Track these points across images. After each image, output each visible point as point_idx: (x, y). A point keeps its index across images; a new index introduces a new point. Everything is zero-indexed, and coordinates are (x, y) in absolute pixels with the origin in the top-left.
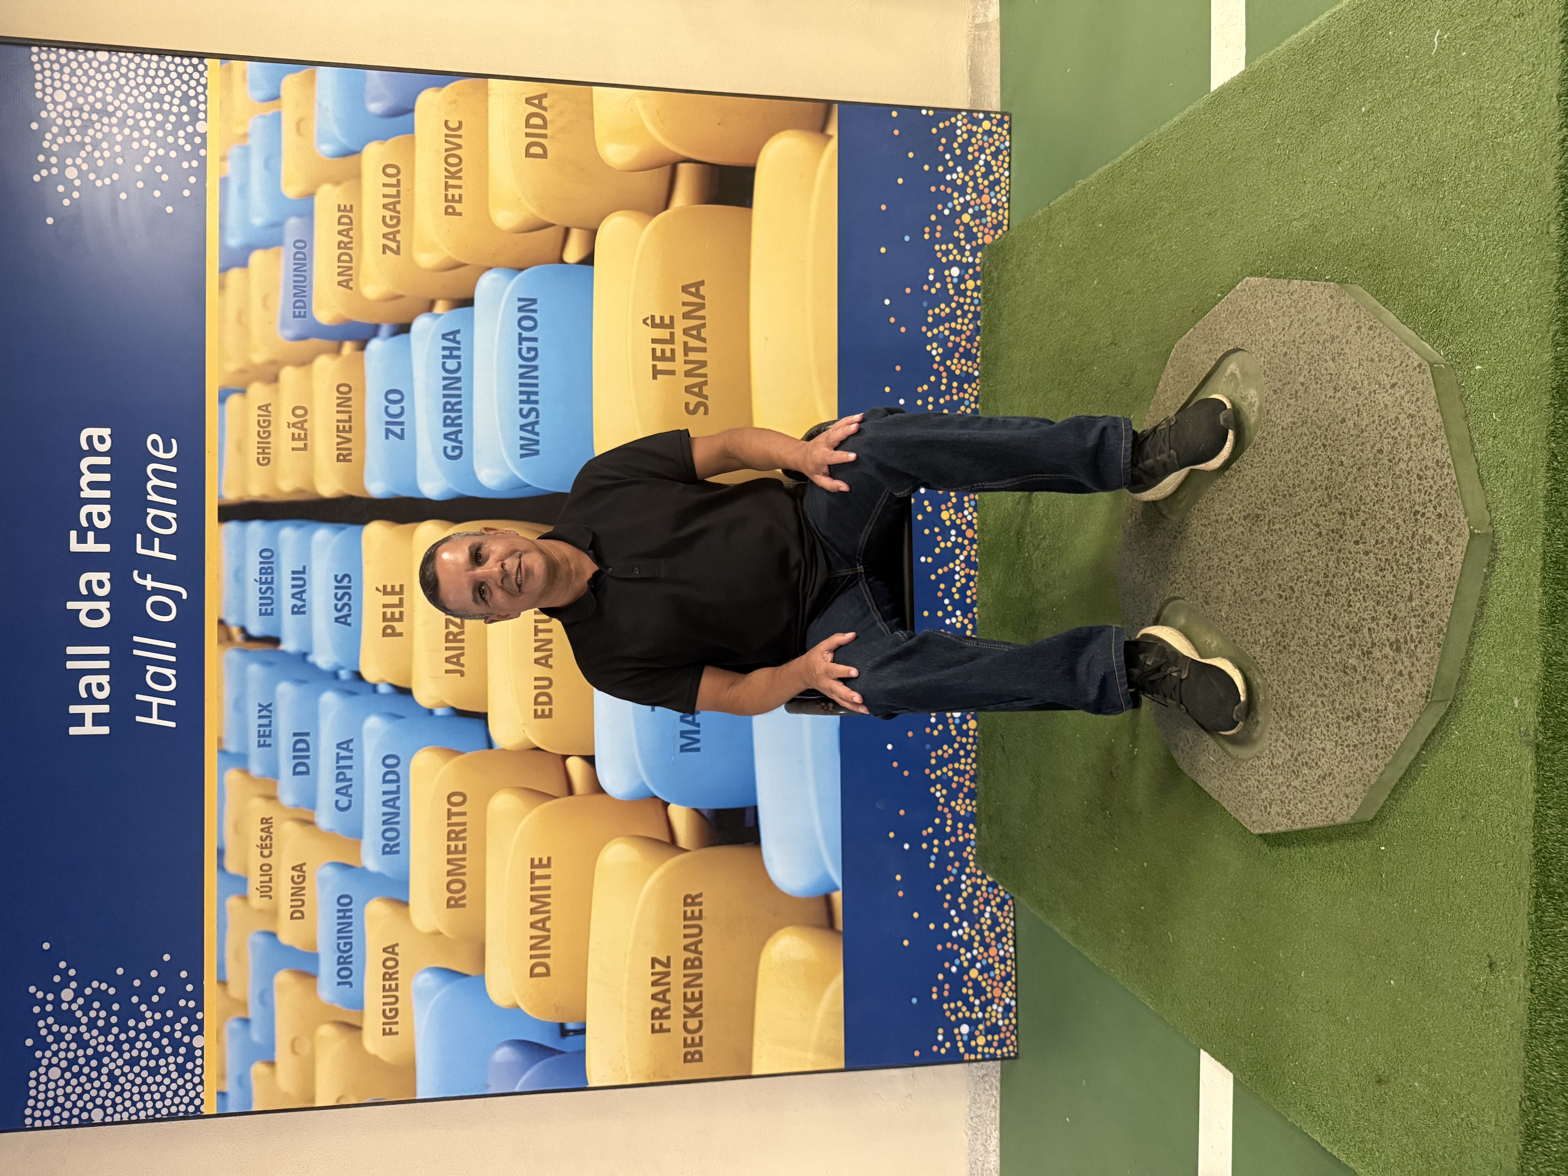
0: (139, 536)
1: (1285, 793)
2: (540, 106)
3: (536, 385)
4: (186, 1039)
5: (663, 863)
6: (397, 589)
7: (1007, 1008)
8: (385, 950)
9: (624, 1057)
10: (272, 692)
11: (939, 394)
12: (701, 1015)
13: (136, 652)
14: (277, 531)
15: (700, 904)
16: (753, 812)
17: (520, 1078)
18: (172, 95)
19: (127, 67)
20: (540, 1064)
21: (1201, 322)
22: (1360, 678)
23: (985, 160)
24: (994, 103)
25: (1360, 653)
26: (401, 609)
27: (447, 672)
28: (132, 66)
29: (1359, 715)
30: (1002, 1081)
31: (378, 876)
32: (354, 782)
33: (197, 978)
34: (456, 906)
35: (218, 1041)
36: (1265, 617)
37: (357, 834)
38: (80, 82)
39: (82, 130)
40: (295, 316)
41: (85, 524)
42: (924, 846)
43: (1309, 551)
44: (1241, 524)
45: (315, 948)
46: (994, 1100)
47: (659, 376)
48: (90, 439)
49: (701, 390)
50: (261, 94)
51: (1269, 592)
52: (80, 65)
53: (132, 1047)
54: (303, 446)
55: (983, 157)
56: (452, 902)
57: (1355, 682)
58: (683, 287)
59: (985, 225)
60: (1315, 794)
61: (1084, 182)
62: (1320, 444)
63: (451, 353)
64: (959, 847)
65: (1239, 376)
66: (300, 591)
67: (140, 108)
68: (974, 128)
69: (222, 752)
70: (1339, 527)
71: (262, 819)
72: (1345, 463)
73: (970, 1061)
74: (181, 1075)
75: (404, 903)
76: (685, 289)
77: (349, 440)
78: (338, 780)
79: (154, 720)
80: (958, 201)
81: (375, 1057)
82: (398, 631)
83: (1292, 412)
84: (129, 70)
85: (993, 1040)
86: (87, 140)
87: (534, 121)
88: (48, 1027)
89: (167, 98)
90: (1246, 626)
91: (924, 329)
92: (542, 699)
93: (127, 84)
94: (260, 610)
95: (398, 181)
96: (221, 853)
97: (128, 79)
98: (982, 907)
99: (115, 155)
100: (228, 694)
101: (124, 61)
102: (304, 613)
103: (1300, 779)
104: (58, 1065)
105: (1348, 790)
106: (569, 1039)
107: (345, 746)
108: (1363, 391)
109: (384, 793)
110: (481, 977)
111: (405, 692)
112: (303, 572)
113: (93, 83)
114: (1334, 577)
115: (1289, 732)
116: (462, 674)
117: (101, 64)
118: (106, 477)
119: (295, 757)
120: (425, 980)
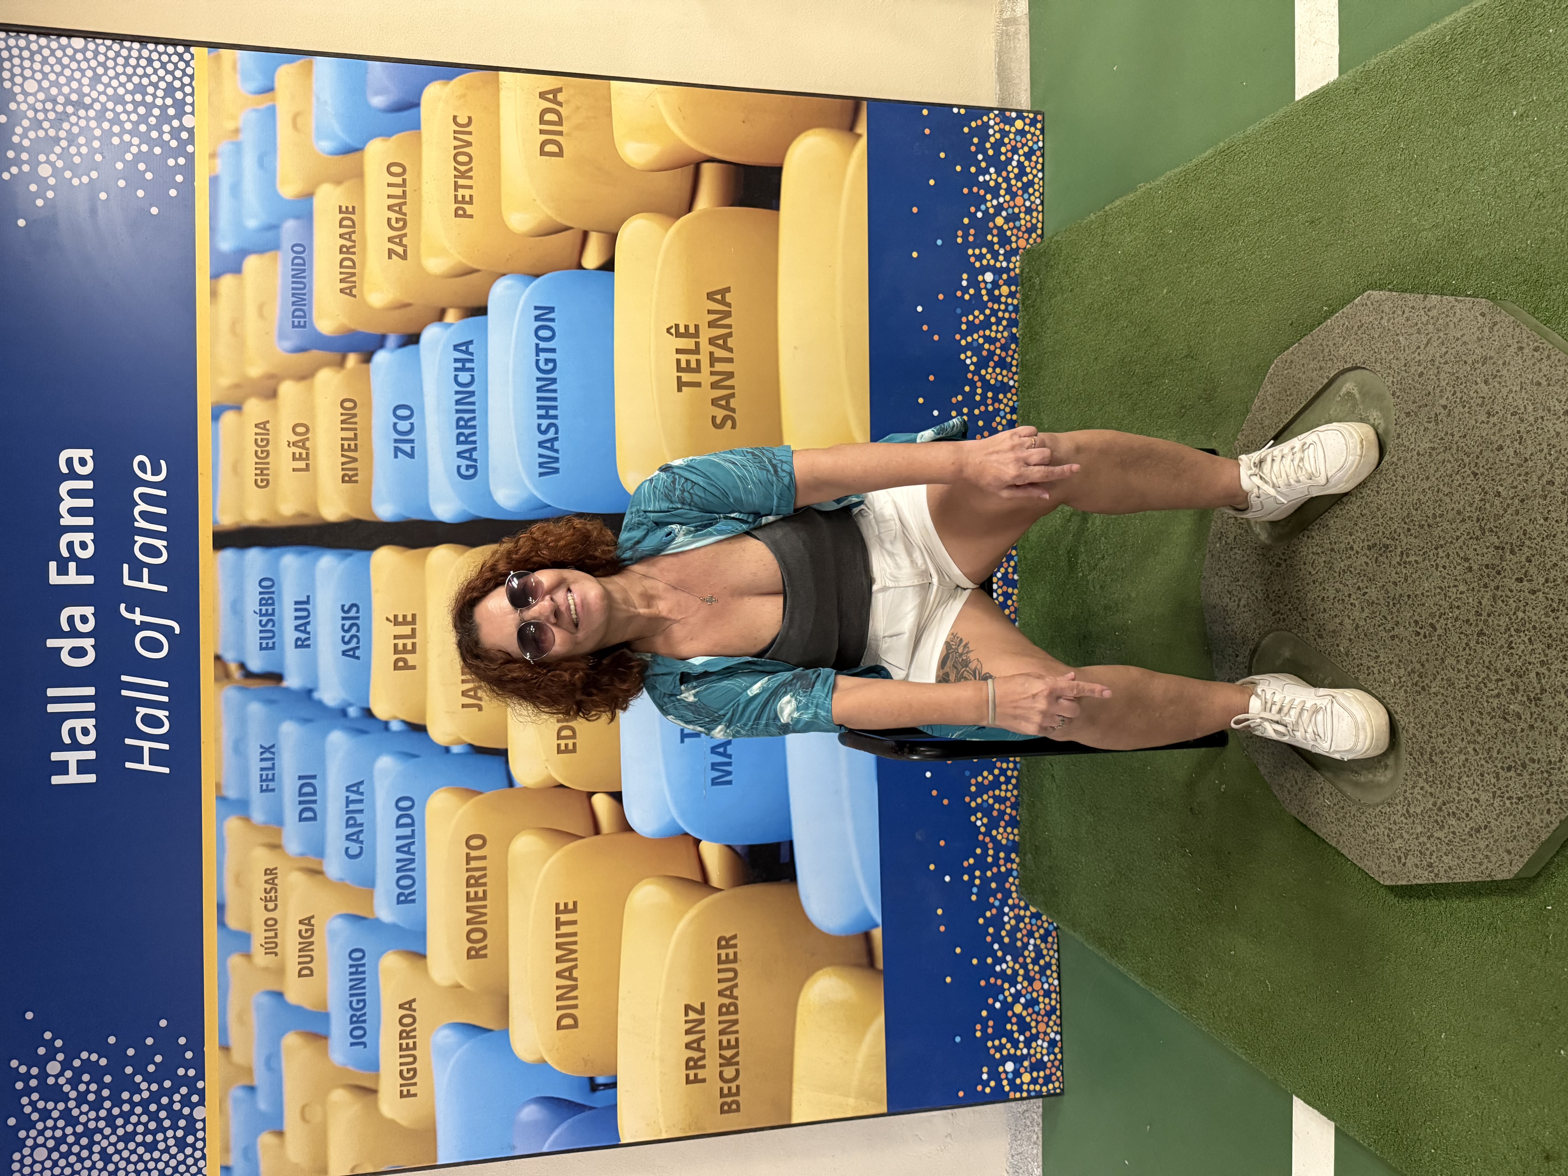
0: (126, 567)
1: (1425, 844)
2: (555, 101)
3: (555, 399)
4: (186, 1111)
5: (695, 903)
6: (409, 619)
7: (1053, 1043)
8: (401, 1006)
9: (658, 1111)
10: (275, 733)
11: (973, 405)
12: (737, 1063)
13: (124, 693)
14: (278, 559)
15: (735, 946)
16: (788, 847)
17: (549, 1136)
18: (156, 86)
19: (105, 54)
20: (570, 1121)
21: (1309, 337)
22: (1525, 726)
23: (1018, 161)
24: (1023, 100)
25: (1525, 699)
26: (414, 640)
27: (463, 706)
28: (111, 54)
29: (1524, 766)
30: (1044, 1116)
31: (394, 927)
32: (365, 828)
33: (197, 1043)
34: (477, 956)
35: (222, 1111)
36: (1396, 655)
37: (369, 883)
38: (53, 71)
39: (57, 123)
40: (294, 326)
41: (65, 553)
42: (966, 878)
43: (1455, 586)
44: (1365, 554)
45: (326, 1007)
46: (1035, 1137)
47: (684, 389)
48: (69, 461)
49: (728, 403)
50: (254, 85)
51: (1402, 629)
52: (53, 52)
53: (127, 1122)
54: (304, 467)
55: (1016, 157)
56: (473, 953)
57: (1519, 729)
58: (708, 294)
59: (1019, 229)
60: (1466, 848)
61: (1148, 186)
62: (1469, 472)
63: (464, 365)
64: (1001, 878)
65: (1357, 396)
66: (304, 623)
67: (119, 100)
68: (1007, 128)
69: (221, 799)
70: (1497, 562)
71: (266, 870)
72: (1504, 494)
73: (1015, 1099)
74: (181, 1150)
75: (422, 956)
76: (710, 296)
77: (355, 460)
78: (348, 826)
79: (146, 766)
80: (991, 203)
81: (392, 1122)
82: (410, 664)
83: (1431, 437)
84: (107, 58)
85: (1039, 1077)
86: (62, 134)
87: (549, 117)
88: (33, 1104)
89: (150, 90)
90: (1372, 663)
91: (958, 337)
92: (565, 733)
93: (105, 73)
94: (261, 644)
95: (404, 180)
96: (221, 908)
97: (106, 69)
98: (1025, 940)
99: (93, 151)
100: (226, 735)
101: (102, 49)
102: (308, 646)
103: (1446, 830)
104: (44, 1145)
105: (1510, 846)
106: (598, 1093)
107: (355, 789)
108: (1525, 416)
109: (398, 838)
110: (506, 1031)
111: (419, 729)
112: (307, 602)
113: (67, 72)
114: (1489, 615)
115: (1431, 779)
116: (480, 708)
117: (76, 51)
118: (88, 503)
119: (300, 803)
120: (444, 1037)
